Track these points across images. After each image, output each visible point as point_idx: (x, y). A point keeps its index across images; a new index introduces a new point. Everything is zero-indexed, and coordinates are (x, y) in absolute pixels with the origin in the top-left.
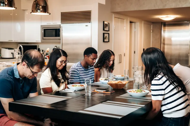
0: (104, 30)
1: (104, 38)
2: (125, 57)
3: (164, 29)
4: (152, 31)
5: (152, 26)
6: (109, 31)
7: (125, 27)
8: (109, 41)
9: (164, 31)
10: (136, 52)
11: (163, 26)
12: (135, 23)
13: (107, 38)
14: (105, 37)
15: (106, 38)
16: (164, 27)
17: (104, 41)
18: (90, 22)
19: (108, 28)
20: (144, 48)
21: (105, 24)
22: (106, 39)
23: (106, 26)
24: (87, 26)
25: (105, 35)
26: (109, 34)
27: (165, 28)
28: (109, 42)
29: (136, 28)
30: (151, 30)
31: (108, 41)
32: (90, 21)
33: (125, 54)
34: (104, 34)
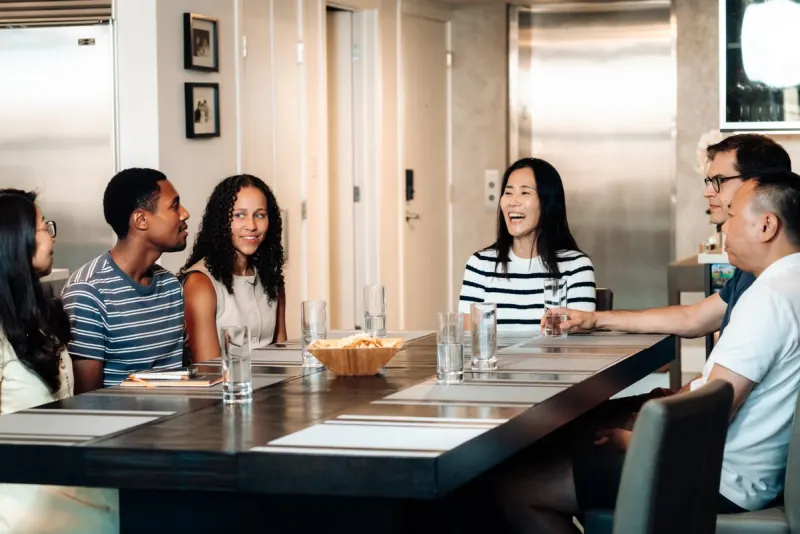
0: (188, 64)
1: (192, 116)
2: (305, 221)
3: (524, 43)
4: (449, 58)
5: (449, 26)
6: (215, 69)
7: (300, 42)
8: (217, 134)
9: (526, 53)
10: (364, 194)
11: (514, 25)
12: (352, 12)
13: (206, 115)
14: (195, 107)
15: (203, 113)
16: (526, 31)
17: (190, 134)
18: (106, 22)
19: (210, 51)
20: (410, 168)
21: (195, 30)
22: (203, 118)
23: (201, 44)
24: (86, 42)
25: (199, 95)
26: (215, 86)
27: (528, 37)
28: (215, 140)
29: (356, 47)
30: (447, 52)
31: (212, 130)
32: (110, 15)
33: (304, 205)
34: (189, 88)
